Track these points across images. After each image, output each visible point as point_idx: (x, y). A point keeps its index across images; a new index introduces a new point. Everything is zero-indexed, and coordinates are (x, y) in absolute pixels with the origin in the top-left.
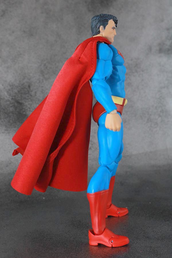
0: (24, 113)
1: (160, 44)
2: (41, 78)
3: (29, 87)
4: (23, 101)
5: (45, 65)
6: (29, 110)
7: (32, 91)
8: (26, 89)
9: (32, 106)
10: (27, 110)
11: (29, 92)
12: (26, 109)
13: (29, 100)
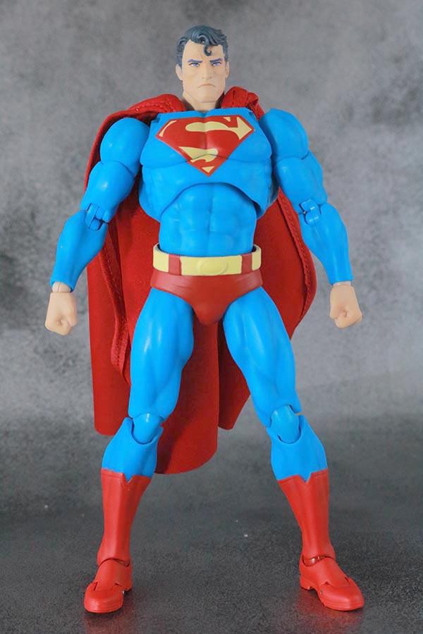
0: (19, 284)
1: (375, 99)
2: (64, 193)
3: (33, 216)
4: (16, 254)
5: (73, 160)
6: (30, 275)
7: (38, 228)
8: (26, 222)
9: (39, 265)
10: (26, 275)
11: (31, 229)
12: (24, 272)
13: (33, 250)
